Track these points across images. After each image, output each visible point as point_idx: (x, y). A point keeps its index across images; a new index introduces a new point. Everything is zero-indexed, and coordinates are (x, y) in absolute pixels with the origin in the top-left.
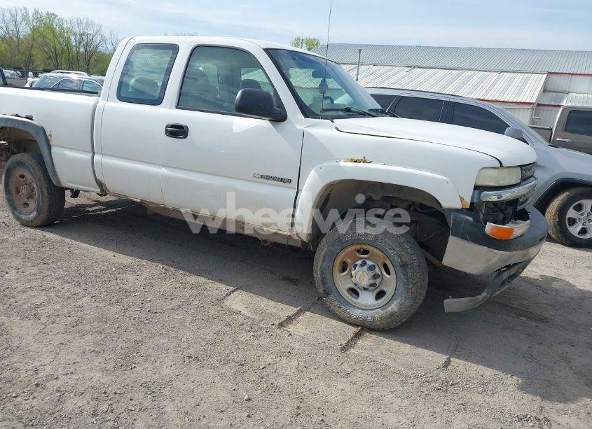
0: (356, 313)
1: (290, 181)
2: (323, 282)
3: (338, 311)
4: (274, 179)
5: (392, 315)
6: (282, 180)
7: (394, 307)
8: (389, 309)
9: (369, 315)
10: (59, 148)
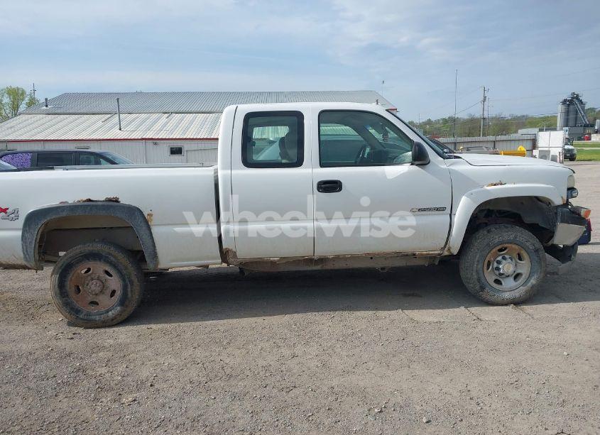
0: (507, 295)
1: (443, 209)
2: (479, 280)
3: (492, 299)
4: (430, 209)
5: (533, 286)
6: (437, 209)
7: (533, 281)
8: (529, 284)
9: (517, 294)
10: (161, 227)
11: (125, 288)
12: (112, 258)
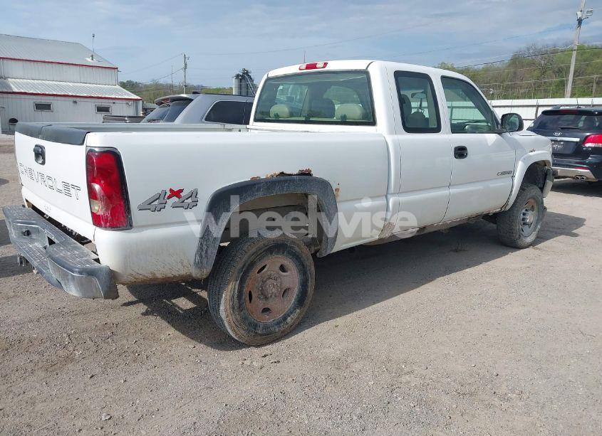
4: (506, 173)
6: (509, 173)
7: (539, 226)
8: (538, 229)
9: (533, 238)
11: (304, 285)
12: (297, 249)
